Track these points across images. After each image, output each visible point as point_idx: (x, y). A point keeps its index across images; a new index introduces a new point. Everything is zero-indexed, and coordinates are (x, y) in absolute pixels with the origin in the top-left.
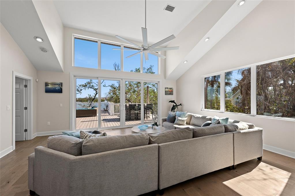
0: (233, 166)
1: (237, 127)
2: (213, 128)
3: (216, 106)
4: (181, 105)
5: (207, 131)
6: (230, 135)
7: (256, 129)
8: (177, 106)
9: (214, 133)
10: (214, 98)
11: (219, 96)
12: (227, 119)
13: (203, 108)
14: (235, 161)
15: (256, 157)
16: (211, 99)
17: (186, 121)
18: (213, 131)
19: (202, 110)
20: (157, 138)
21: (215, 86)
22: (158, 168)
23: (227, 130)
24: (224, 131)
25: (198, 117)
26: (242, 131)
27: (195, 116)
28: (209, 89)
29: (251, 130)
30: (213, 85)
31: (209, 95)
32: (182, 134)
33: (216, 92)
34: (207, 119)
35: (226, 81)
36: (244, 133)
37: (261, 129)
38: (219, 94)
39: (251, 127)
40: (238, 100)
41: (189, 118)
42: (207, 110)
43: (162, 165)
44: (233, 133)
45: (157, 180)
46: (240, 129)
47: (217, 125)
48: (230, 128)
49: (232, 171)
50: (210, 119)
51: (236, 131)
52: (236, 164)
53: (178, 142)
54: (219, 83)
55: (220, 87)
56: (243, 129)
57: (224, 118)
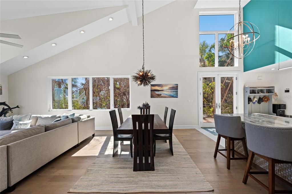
0: (78, 144)
1: (80, 118)
2: (63, 122)
3: (64, 106)
4: (18, 107)
5: (58, 125)
6: (76, 124)
7: (91, 117)
8: (10, 109)
9: (64, 124)
10: (62, 99)
11: (67, 96)
12: (74, 114)
13: (50, 108)
14: (79, 140)
15: (91, 135)
16: (59, 99)
17: (30, 124)
18: (63, 123)
19: (49, 111)
20: (2, 140)
21: (63, 87)
22: (7, 167)
23: (73, 121)
24: (71, 122)
25: (47, 117)
26: (83, 120)
27: (42, 117)
28: (56, 89)
29: (89, 119)
30: (61, 86)
31: (56, 95)
32: (34, 131)
33: (64, 93)
34: (57, 117)
35: (73, 83)
36: (85, 121)
37: (94, 117)
38: (67, 95)
39: (89, 117)
40: (84, 100)
41: (35, 120)
42: (55, 110)
43: (13, 162)
44: (78, 123)
45: (7, 179)
46: (82, 119)
47: (66, 119)
48: (76, 119)
49: (77, 148)
50: (59, 117)
51: (79, 121)
52: (79, 142)
53: (31, 138)
54: (67, 85)
55: (67, 88)
56: (84, 119)
57: (72, 114)
